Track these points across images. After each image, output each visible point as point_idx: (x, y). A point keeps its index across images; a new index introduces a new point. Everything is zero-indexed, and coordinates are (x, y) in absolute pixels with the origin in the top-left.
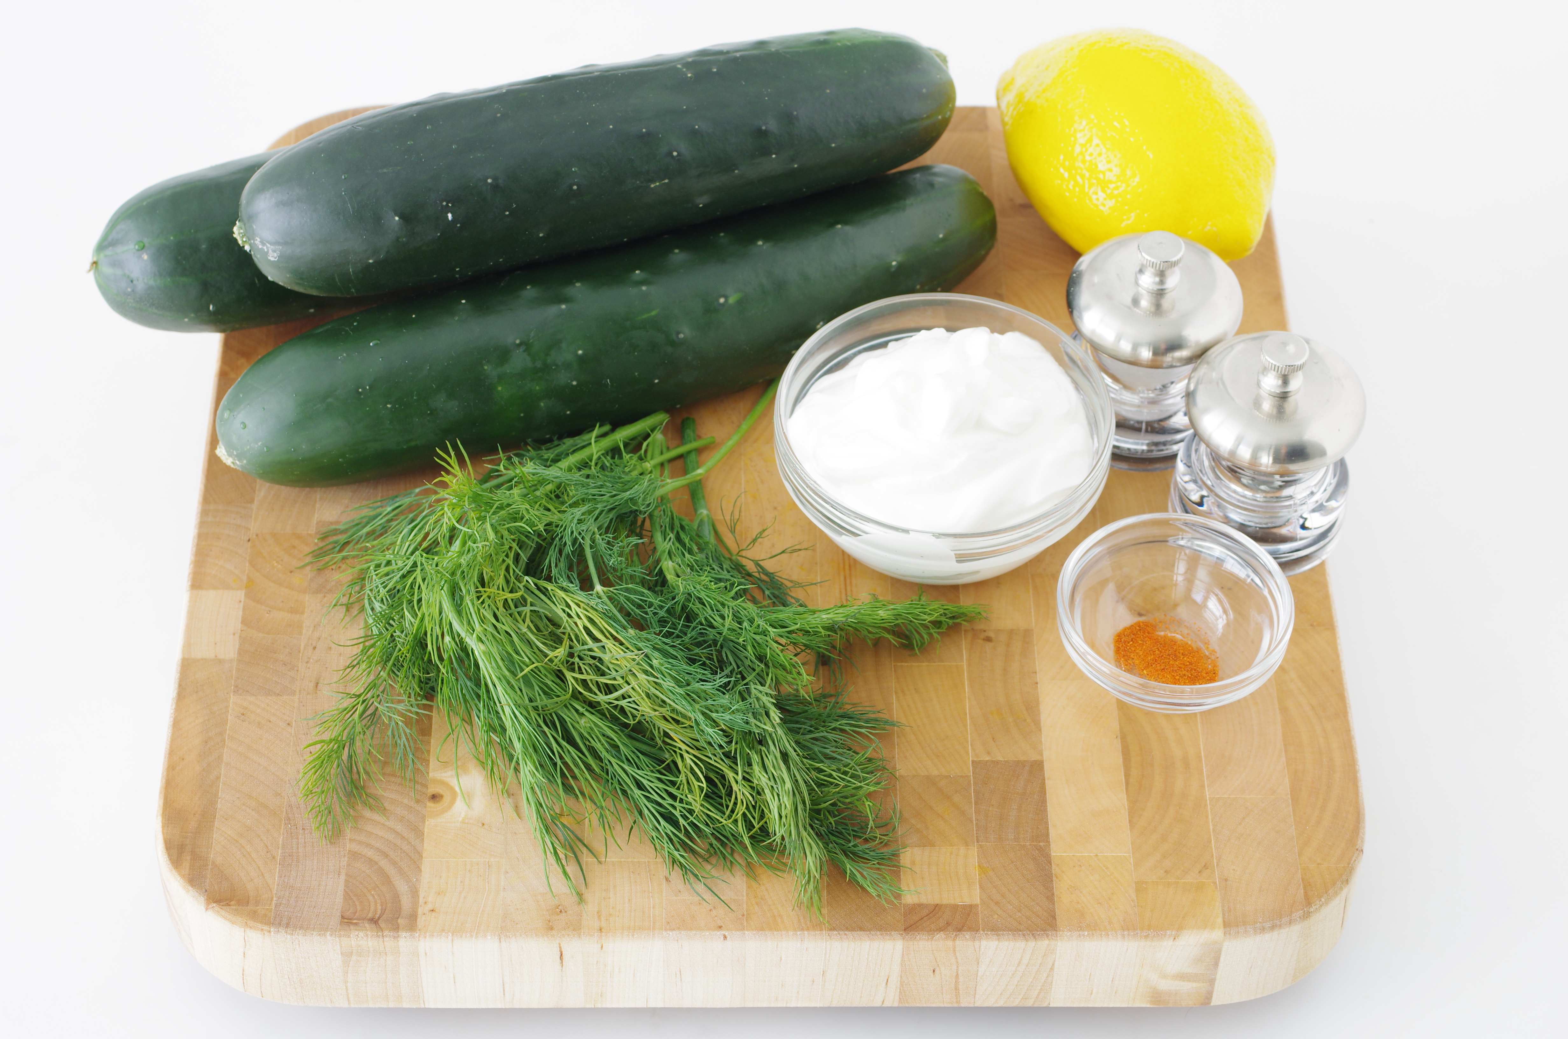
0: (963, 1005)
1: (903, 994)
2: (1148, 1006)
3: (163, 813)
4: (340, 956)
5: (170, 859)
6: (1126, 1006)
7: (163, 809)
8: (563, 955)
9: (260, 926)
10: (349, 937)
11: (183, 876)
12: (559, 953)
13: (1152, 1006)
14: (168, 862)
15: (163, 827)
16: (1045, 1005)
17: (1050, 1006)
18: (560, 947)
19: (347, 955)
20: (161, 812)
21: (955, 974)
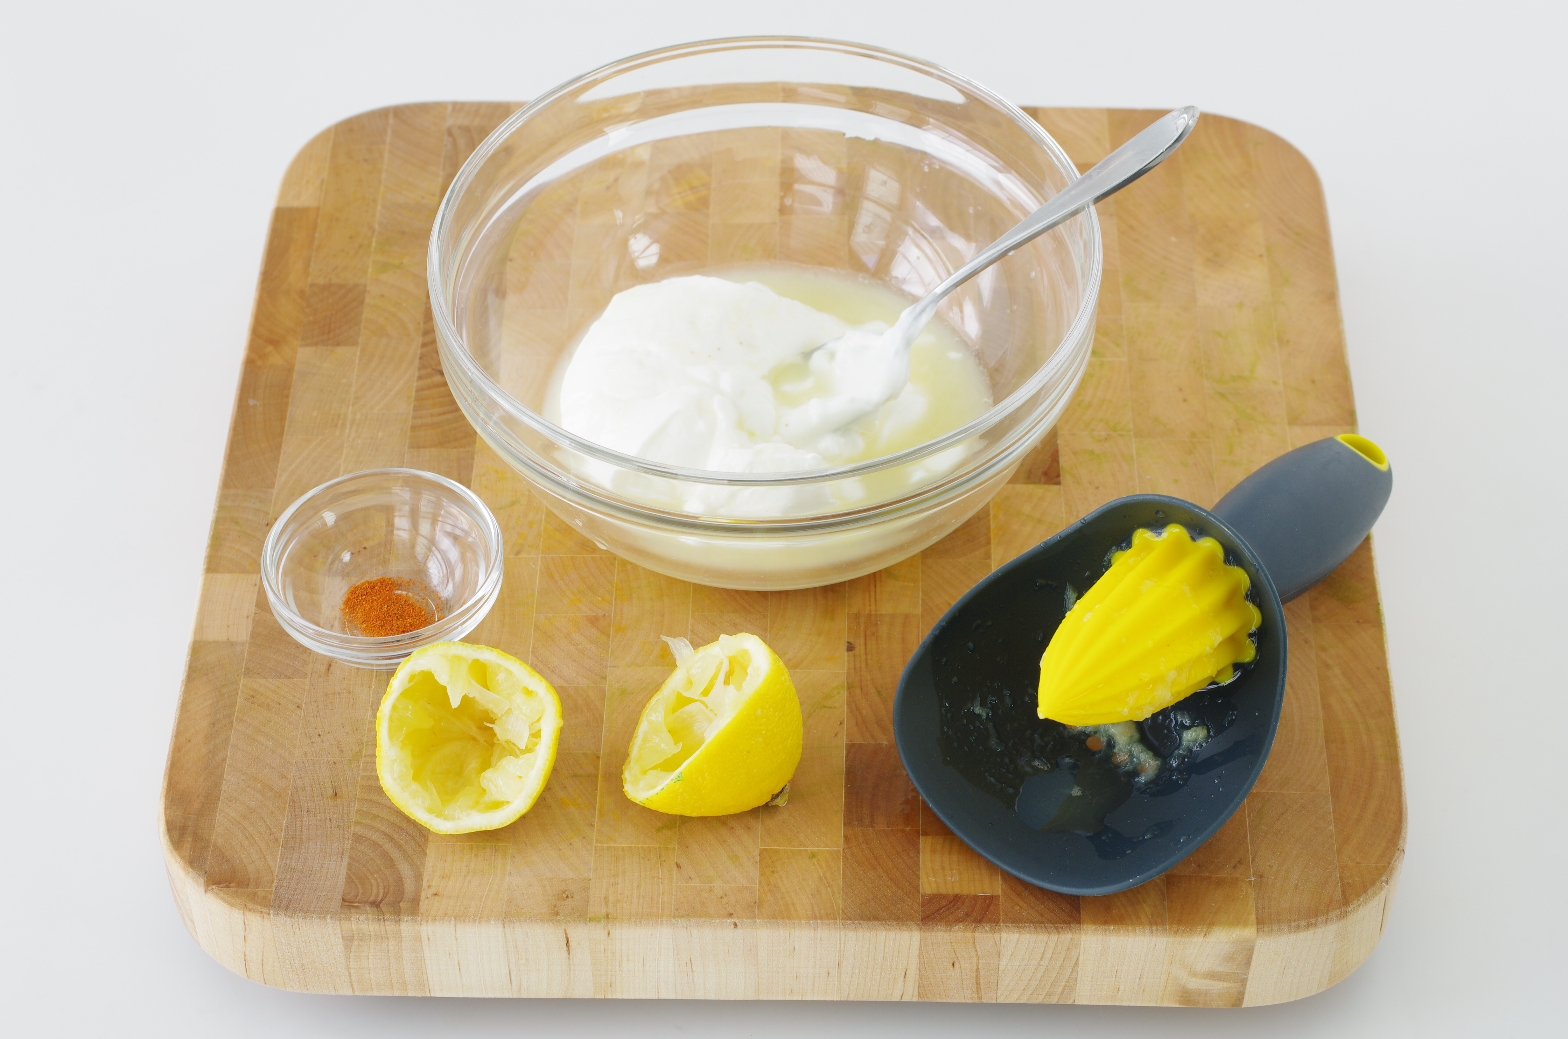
0: (984, 1001)
1: (922, 988)
2: (1177, 1006)
3: (166, 795)
4: (341, 941)
5: (171, 841)
6: (1155, 1005)
7: (167, 791)
8: (570, 941)
9: (259, 908)
10: (350, 920)
11: (183, 858)
12: (565, 939)
13: (1181, 1006)
14: (169, 844)
15: (166, 809)
16: (1070, 1002)
17: (1075, 1004)
18: (566, 934)
19: (348, 940)
20: (164, 794)
21: (975, 968)
